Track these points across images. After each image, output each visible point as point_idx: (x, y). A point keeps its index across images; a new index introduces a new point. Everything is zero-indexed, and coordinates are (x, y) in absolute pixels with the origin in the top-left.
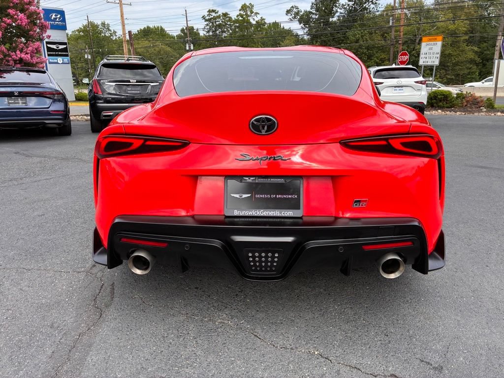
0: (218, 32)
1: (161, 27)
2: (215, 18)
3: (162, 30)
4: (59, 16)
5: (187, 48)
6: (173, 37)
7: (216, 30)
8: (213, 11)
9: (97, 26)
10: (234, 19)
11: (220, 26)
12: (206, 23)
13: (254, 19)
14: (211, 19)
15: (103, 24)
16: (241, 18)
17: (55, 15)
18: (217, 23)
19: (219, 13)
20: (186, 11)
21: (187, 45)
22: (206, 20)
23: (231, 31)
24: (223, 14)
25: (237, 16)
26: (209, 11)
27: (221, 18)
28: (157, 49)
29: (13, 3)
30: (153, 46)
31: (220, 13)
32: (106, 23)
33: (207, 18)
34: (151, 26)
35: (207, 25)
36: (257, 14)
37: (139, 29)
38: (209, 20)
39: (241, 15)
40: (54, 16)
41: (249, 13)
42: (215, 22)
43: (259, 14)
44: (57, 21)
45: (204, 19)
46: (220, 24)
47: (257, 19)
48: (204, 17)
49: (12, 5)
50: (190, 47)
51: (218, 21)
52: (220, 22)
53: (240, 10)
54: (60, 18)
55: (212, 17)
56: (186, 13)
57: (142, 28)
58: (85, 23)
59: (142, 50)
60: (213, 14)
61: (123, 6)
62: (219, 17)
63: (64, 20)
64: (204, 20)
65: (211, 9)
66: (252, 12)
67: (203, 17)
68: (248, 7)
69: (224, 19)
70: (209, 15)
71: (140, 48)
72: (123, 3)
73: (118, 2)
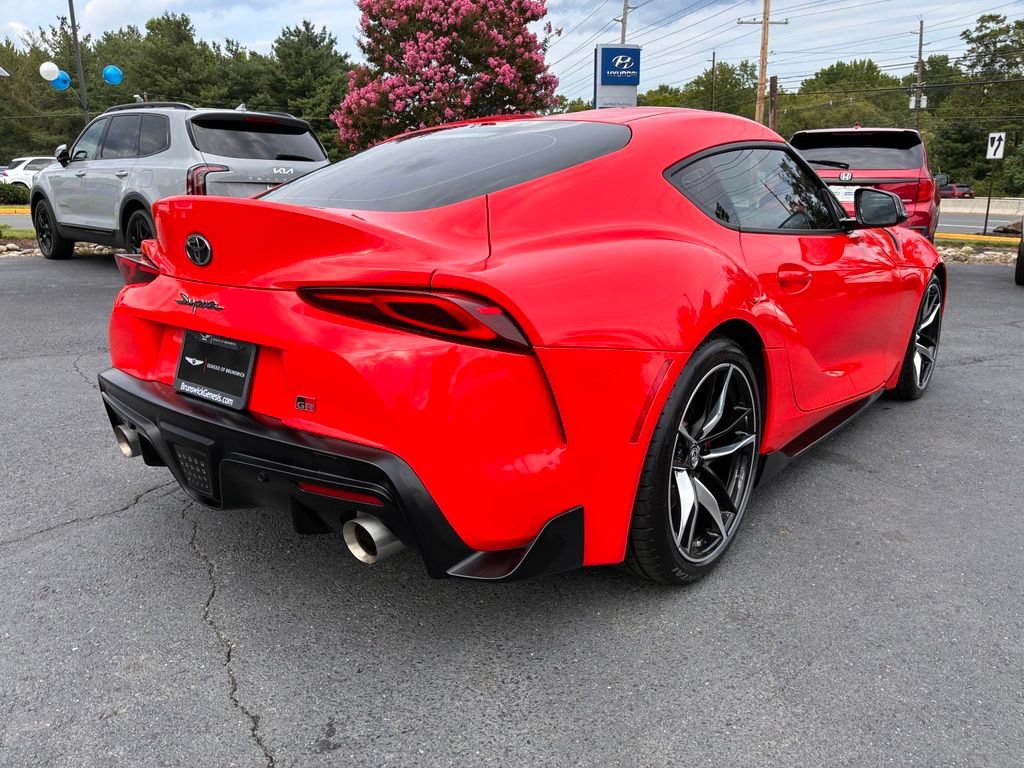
0: (997, 66)
1: (870, 61)
2: (995, 34)
3: (872, 67)
4: (629, 60)
5: (912, 105)
6: (895, 82)
7: (993, 61)
8: (993, 18)
9: (732, 71)
11: (1004, 51)
12: (970, 47)
14: (985, 36)
15: (744, 66)
17: (623, 59)
18: (999, 45)
19: (1006, 23)
20: (922, 22)
21: (913, 99)
22: (971, 41)
24: (1017, 22)
26: (983, 20)
27: (1012, 32)
28: (844, 110)
30: (836, 104)
31: (1010, 22)
32: (749, 64)
33: (975, 35)
34: (847, 62)
35: (972, 51)
38: (980, 39)
40: (619, 61)
42: (994, 44)
44: (625, 70)
45: (967, 37)
46: (1007, 46)
48: (966, 35)
50: (918, 102)
51: (1000, 41)
52: (1008, 43)
54: (629, 64)
55: (988, 31)
56: (921, 29)
57: (826, 68)
58: (709, 67)
59: (813, 112)
60: (992, 25)
62: (1006, 31)
64: (965, 41)
65: (987, 14)
67: (964, 33)
69: (1017, 34)
70: (979, 29)
71: (808, 110)
72: (770, 20)
73: (761, 19)
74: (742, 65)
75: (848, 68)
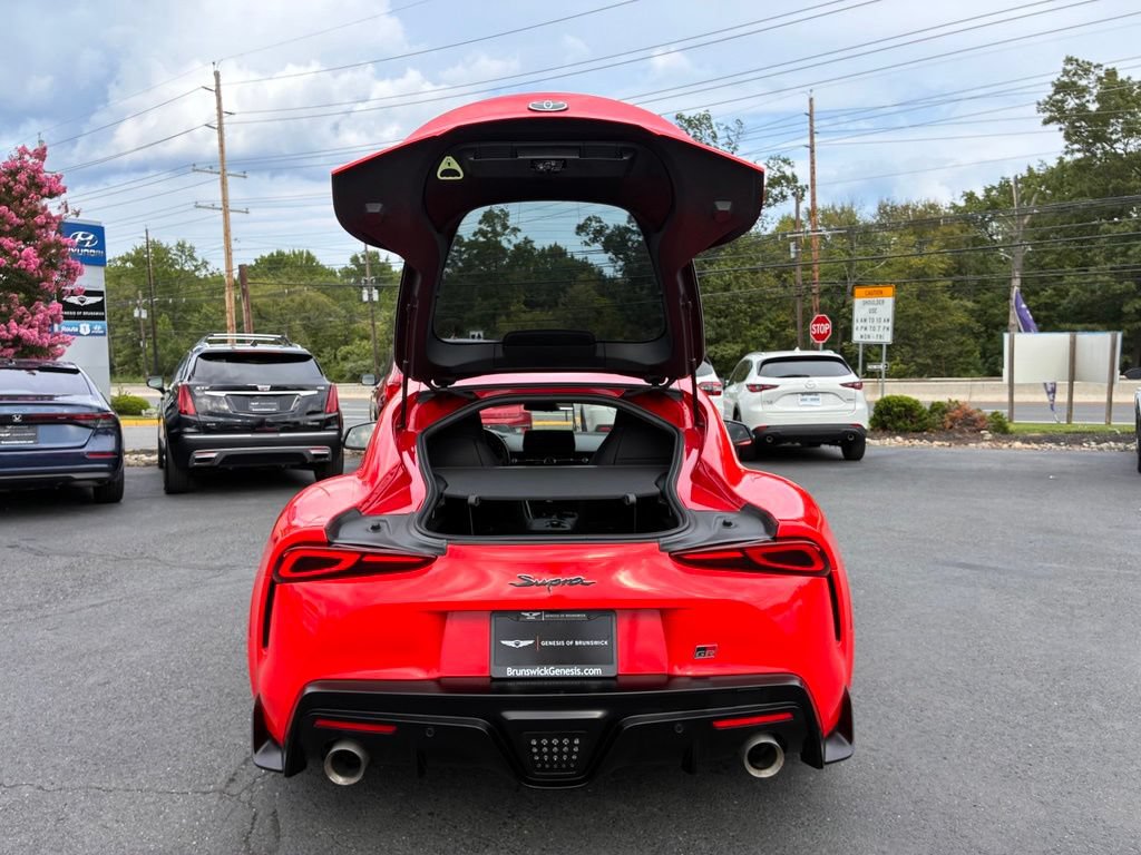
1: (308, 253)
3: (310, 258)
4: (91, 237)
5: (365, 298)
6: (332, 273)
9: (167, 251)
10: (466, 240)
13: (509, 241)
15: (181, 247)
16: (482, 239)
17: (83, 236)
21: (365, 291)
23: (460, 264)
25: (475, 234)
28: (298, 299)
29: (11, 225)
30: (290, 293)
32: (187, 245)
34: (287, 251)
36: (516, 230)
37: (258, 257)
39: (482, 232)
40: (79, 238)
41: (499, 229)
43: (519, 230)
44: (86, 247)
47: (515, 241)
49: (8, 227)
50: (370, 295)
53: (480, 223)
54: (92, 242)
57: (266, 255)
58: (141, 243)
59: (264, 300)
61: (231, 214)
63: (101, 246)
66: (505, 227)
68: (498, 216)
71: (259, 297)
72: (230, 208)
73: (221, 206)
74: (179, 245)
75: (288, 257)
